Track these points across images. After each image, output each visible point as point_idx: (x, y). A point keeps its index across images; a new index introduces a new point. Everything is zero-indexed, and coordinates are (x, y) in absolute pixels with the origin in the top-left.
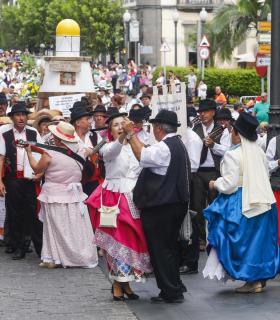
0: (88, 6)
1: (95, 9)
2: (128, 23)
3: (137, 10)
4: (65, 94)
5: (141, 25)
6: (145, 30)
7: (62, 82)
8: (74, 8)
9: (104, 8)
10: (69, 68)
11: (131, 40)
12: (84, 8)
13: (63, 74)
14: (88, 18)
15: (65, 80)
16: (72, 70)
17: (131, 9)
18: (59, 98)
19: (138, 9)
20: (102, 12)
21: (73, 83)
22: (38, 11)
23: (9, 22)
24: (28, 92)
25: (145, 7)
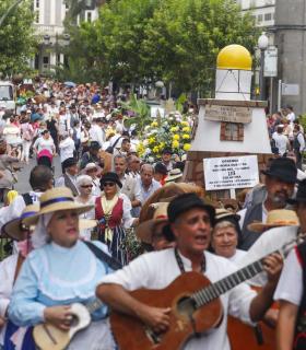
0: (207, 24)
1: (216, 30)
2: (263, 50)
3: (274, 32)
4: (228, 154)
5: (280, 54)
6: (286, 60)
7: (224, 138)
8: (186, 26)
9: (229, 29)
10: (233, 117)
11: (266, 75)
12: (201, 27)
13: (225, 125)
14: (205, 41)
15: (228, 134)
16: (238, 120)
17: (268, 30)
18: (219, 161)
19: (278, 31)
20: (225, 33)
21: (240, 138)
22: (132, 29)
23: (87, 43)
24: (148, 150)
25: (288, 28)
